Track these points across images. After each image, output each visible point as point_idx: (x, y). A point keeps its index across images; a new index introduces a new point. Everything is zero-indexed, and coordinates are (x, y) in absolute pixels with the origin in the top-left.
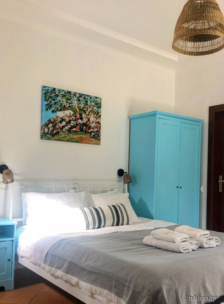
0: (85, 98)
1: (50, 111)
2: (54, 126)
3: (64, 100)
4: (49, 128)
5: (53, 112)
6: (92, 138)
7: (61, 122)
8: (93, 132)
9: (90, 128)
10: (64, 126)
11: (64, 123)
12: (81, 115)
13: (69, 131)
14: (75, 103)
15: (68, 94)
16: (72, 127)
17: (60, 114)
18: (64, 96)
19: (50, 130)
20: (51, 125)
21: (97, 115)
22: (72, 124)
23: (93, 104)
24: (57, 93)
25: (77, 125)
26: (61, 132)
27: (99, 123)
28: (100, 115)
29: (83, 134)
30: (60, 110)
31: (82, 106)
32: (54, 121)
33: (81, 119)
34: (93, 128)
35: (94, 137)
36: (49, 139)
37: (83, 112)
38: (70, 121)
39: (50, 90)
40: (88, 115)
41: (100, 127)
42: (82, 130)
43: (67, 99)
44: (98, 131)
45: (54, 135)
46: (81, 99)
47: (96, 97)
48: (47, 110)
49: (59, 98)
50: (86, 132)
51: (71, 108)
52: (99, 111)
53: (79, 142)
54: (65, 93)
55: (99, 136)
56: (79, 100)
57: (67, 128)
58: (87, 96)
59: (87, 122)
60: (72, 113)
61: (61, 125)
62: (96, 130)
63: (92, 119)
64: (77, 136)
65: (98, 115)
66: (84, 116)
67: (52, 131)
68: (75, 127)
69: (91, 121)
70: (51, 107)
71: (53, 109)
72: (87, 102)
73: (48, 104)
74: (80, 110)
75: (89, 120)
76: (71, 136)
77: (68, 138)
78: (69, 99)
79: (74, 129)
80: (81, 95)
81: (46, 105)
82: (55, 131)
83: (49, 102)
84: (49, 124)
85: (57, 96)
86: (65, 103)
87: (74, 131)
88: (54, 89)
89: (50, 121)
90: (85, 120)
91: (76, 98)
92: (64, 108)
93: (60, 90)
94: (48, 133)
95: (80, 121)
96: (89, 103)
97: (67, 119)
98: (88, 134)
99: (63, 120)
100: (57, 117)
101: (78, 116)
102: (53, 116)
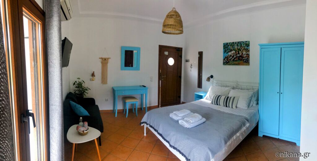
0: (240, 43)
1: (226, 53)
2: (227, 59)
3: (231, 47)
5: (227, 53)
6: (244, 62)
7: (230, 57)
8: (245, 59)
9: (243, 58)
10: (231, 59)
11: (231, 57)
12: (238, 52)
13: (233, 60)
14: (236, 47)
16: (235, 58)
17: (230, 54)
18: (231, 45)
21: (247, 50)
22: (234, 57)
23: (245, 45)
25: (237, 57)
26: (230, 61)
27: (248, 54)
28: (249, 50)
29: (239, 61)
30: (230, 52)
31: (239, 48)
35: (245, 62)
36: (225, 65)
38: (233, 56)
40: (242, 51)
41: (249, 56)
42: (239, 59)
44: (248, 59)
45: (227, 63)
47: (246, 42)
48: (224, 53)
49: (229, 47)
50: (241, 60)
51: (234, 50)
52: (248, 48)
54: (232, 43)
55: (248, 61)
56: (237, 45)
57: (232, 59)
58: (242, 42)
60: (235, 52)
61: (230, 58)
63: (244, 53)
64: (237, 62)
66: (240, 52)
67: (227, 61)
71: (227, 52)
72: (241, 45)
74: (238, 49)
75: (243, 54)
76: (234, 62)
78: (233, 46)
79: (236, 59)
80: (238, 42)
81: (224, 51)
83: (225, 49)
85: (229, 46)
86: (231, 48)
88: (227, 43)
89: (226, 58)
90: (241, 54)
91: (236, 45)
92: (231, 51)
93: (229, 43)
94: (225, 63)
95: (238, 55)
97: (232, 55)
98: (242, 61)
99: (231, 56)
100: (229, 55)
101: (237, 53)
102: (227, 55)
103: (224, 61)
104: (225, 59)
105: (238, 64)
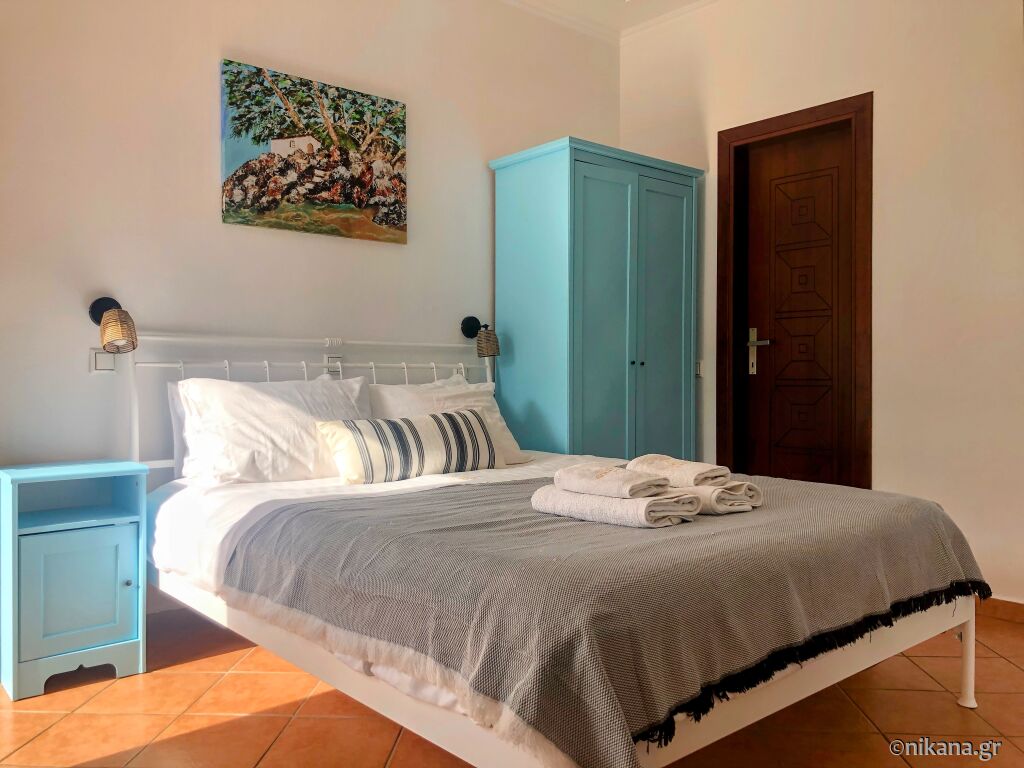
0: (354, 102)
1: (247, 139)
2: (262, 185)
3: (292, 105)
4: (245, 190)
5: (257, 139)
6: (381, 221)
7: (283, 172)
8: (384, 204)
9: (373, 192)
10: (292, 186)
11: (292, 176)
12: (344, 152)
13: (310, 198)
14: (326, 117)
15: (302, 90)
16: (318, 189)
17: (281, 148)
18: (289, 93)
19: (250, 196)
20: (251, 180)
21: (394, 154)
22: (316, 179)
23: (381, 120)
24: (266, 84)
25: (333, 181)
26: (284, 202)
27: (400, 178)
28: (403, 155)
29: (352, 210)
30: (280, 136)
31: (347, 125)
32: (263, 169)
33: (347, 163)
34: (384, 195)
35: (386, 220)
36: (246, 222)
37: (349, 144)
38: (310, 171)
39: (246, 72)
40: (368, 152)
41: (404, 190)
42: (348, 198)
43: (301, 103)
44: (400, 203)
45: (262, 211)
46: (345, 104)
47: (389, 102)
48: (238, 133)
49: (275, 100)
50: (361, 205)
51: (311, 130)
52: (400, 143)
53: (341, 235)
54: (294, 84)
55: (401, 217)
56: (337, 109)
57: (302, 190)
58: (362, 95)
59: (363, 173)
60: (317, 145)
61: (284, 181)
62: (391, 198)
63: (379, 165)
64: (334, 216)
65: (397, 155)
66: (353, 154)
67: (257, 198)
68: (329, 189)
69: (376, 173)
70: (250, 124)
71: (256, 130)
72: (362, 114)
73: (241, 116)
74: (343, 137)
75: (370, 169)
76: (316, 214)
77: (308, 220)
78: (307, 104)
79: (324, 194)
80: (342, 94)
81: (235, 119)
82: (264, 200)
83: (242, 110)
84: (245, 176)
85: (269, 92)
86: (292, 114)
87: (325, 200)
88: (259, 71)
89: (248, 169)
90: (357, 169)
91: (326, 102)
92: (290, 131)
93: (275, 75)
94: (242, 205)
95: (342, 170)
96: (367, 117)
97: (303, 165)
98: (369, 211)
99: (287, 166)
100: (271, 156)
101: (336, 156)
102: (258, 153)
103: (238, 195)
104: (241, 179)
105: (344, 230)
